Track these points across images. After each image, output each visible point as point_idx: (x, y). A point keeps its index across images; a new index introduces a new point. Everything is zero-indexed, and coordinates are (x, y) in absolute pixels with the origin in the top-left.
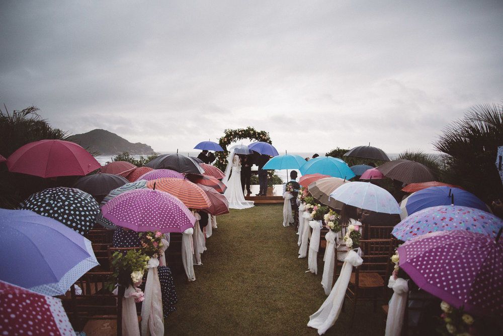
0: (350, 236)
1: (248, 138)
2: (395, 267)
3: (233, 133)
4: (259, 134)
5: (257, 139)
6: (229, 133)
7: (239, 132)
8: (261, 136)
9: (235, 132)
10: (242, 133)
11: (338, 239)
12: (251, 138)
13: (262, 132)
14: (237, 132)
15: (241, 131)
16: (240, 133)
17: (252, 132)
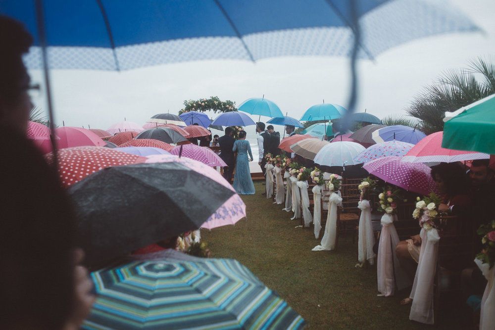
0: (332, 182)
1: (212, 110)
2: (361, 193)
3: (195, 105)
4: (225, 104)
5: (222, 110)
6: (190, 105)
7: (202, 102)
8: (228, 106)
9: (197, 103)
10: (205, 104)
11: (322, 191)
12: (215, 110)
13: (227, 101)
14: (200, 103)
15: (204, 102)
16: (203, 104)
17: (216, 103)
